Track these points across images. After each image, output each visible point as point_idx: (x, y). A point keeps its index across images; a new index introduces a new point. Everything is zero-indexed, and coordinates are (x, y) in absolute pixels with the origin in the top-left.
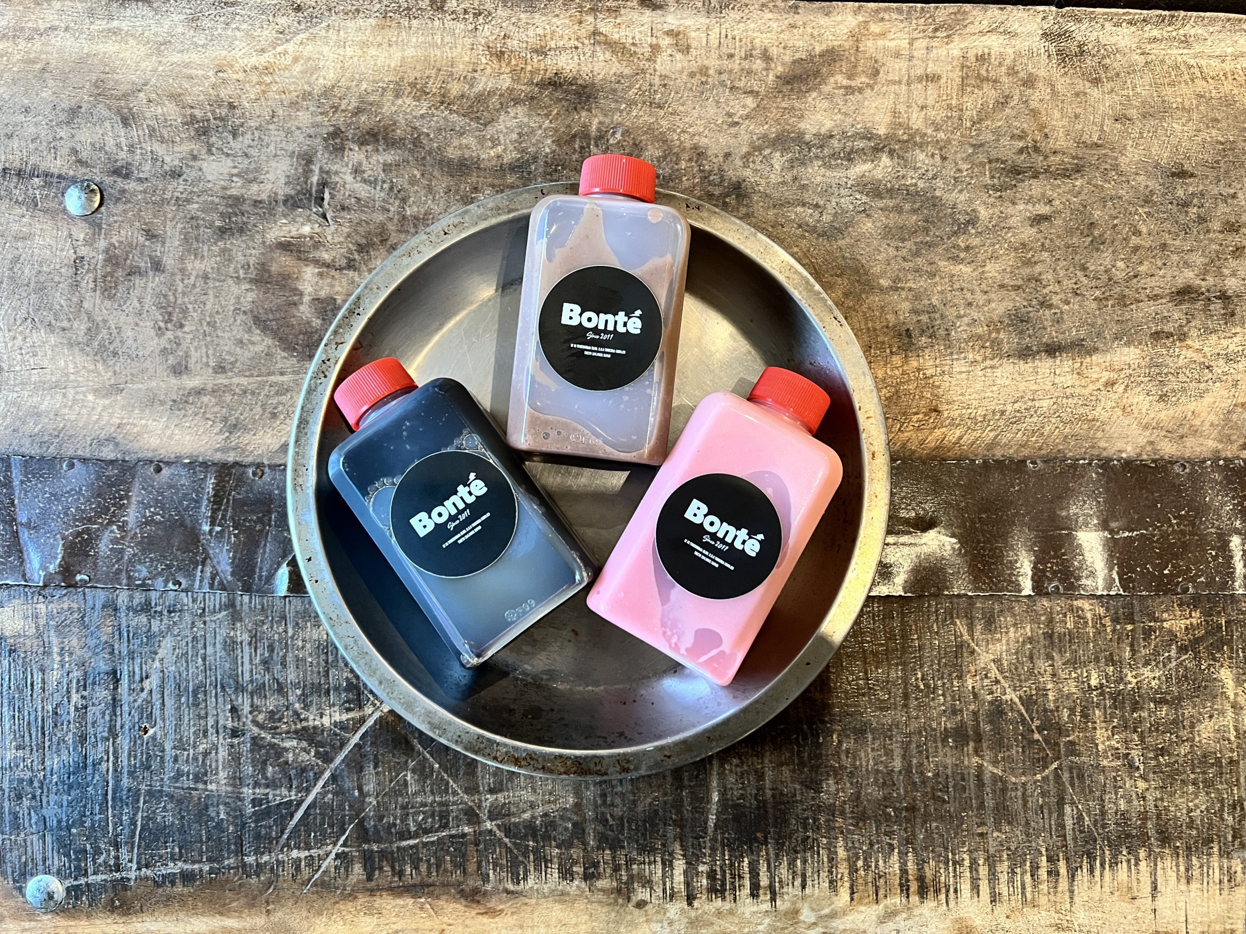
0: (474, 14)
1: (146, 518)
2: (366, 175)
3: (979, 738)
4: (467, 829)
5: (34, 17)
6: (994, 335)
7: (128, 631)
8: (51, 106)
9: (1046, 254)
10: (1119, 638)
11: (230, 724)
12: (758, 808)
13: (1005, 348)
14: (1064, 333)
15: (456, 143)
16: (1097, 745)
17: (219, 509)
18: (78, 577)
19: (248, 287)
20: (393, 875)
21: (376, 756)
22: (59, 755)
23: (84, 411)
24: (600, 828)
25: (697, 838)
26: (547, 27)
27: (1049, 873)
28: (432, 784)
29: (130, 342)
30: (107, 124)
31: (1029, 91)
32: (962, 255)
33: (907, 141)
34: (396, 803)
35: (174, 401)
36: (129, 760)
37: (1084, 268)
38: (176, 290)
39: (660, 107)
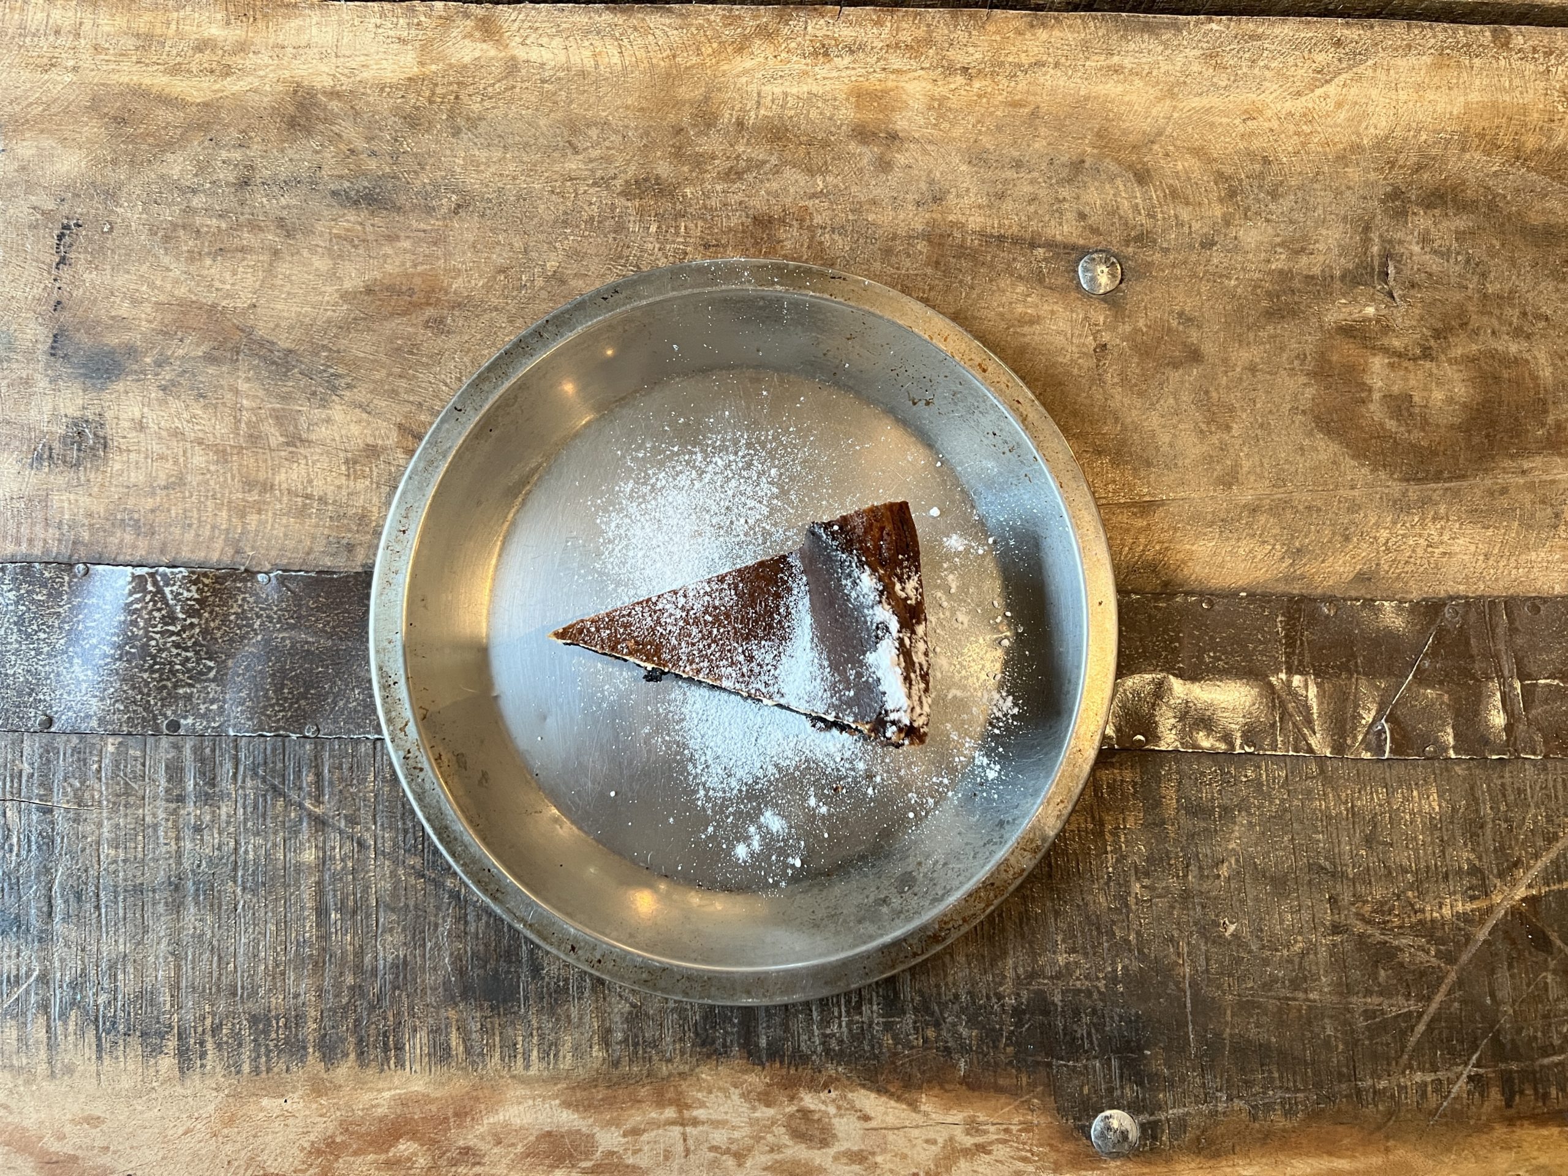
1: (1207, 665)
2: (1436, 245)
5: (1014, 49)
8: (1047, 159)
11: (1328, 918)
15: (1538, 207)
19: (1306, 381)
20: (1536, 1100)
21: (1509, 955)
29: (1166, 448)
34: (1536, 1011)
36: (1209, 964)
38: (1219, 385)
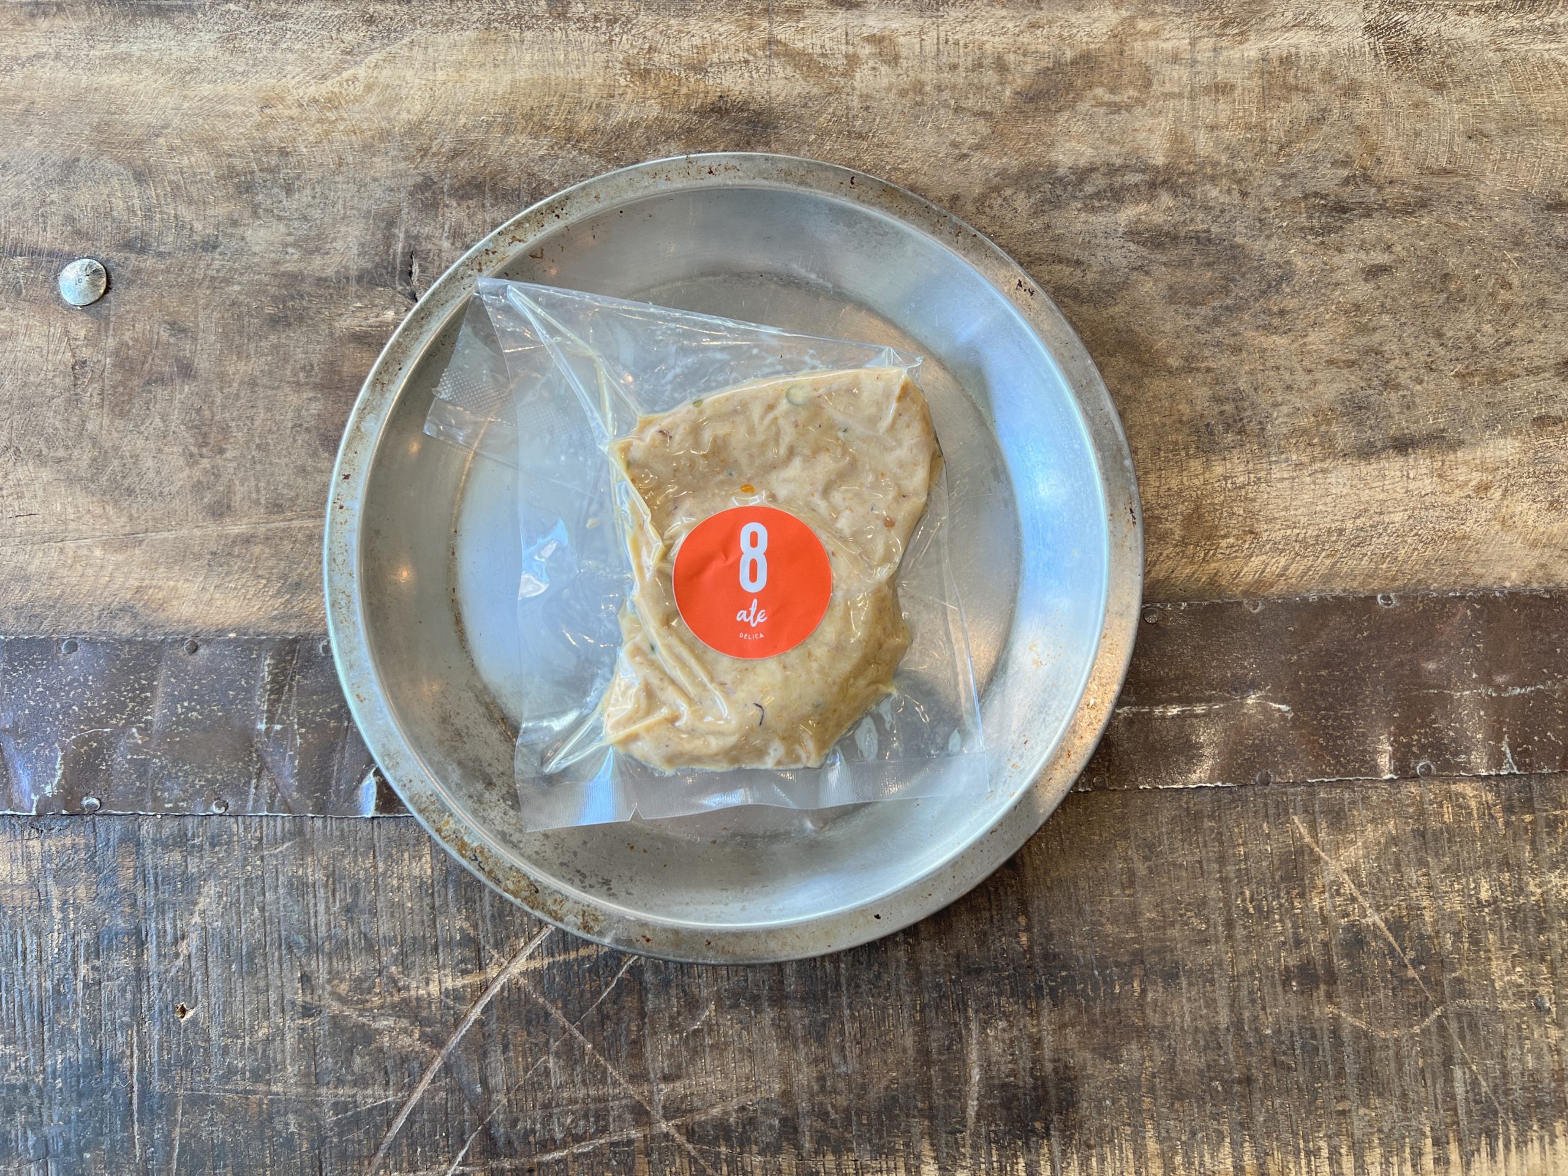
0: (608, 21)
1: (178, 716)
2: (468, 240)
3: (1331, 977)
4: (634, 1134)
5: (12, 41)
6: (1323, 428)
7: (156, 876)
8: (37, 159)
9: (1386, 318)
10: (1515, 835)
11: (299, 998)
12: (1035, 1088)
13: (1340, 444)
14: (1417, 422)
16: (1493, 982)
17: (278, 700)
18: (85, 802)
19: (311, 395)
21: (505, 1036)
22: (63, 1051)
23: (90, 571)
24: (819, 1125)
25: (953, 1133)
26: (707, 35)
27: (1437, 1161)
28: (583, 1074)
29: (151, 475)
30: (115, 181)
31: (1352, 103)
32: (1276, 322)
33: (1194, 173)
34: (535, 1100)
35: (214, 554)
36: (160, 1055)
37: (1439, 335)
38: (213, 403)
39: (861, 136)
